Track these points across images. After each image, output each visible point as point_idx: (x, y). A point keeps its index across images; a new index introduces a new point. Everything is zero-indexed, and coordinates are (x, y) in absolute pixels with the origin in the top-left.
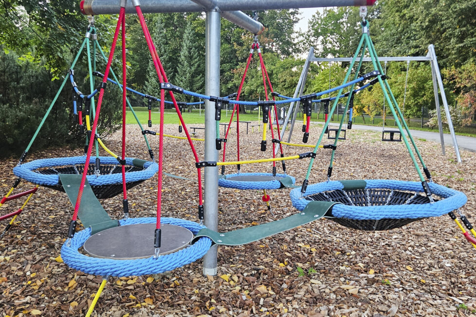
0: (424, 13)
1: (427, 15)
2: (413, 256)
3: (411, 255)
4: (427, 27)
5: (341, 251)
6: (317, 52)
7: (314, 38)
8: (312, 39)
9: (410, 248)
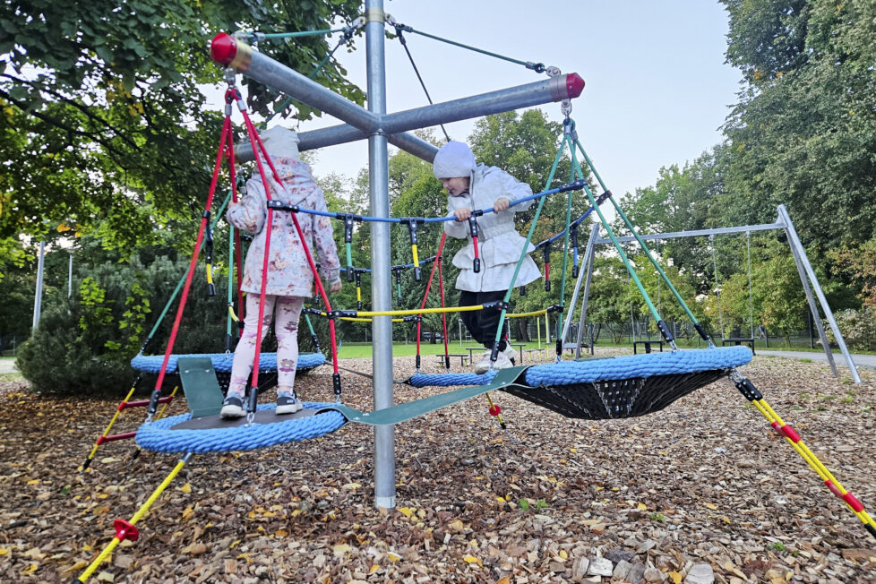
0: (786, 176)
1: (791, 178)
2: (724, 491)
3: (721, 490)
4: (795, 195)
5: (605, 486)
6: (632, 248)
7: (625, 229)
8: (623, 231)
9: (723, 483)
